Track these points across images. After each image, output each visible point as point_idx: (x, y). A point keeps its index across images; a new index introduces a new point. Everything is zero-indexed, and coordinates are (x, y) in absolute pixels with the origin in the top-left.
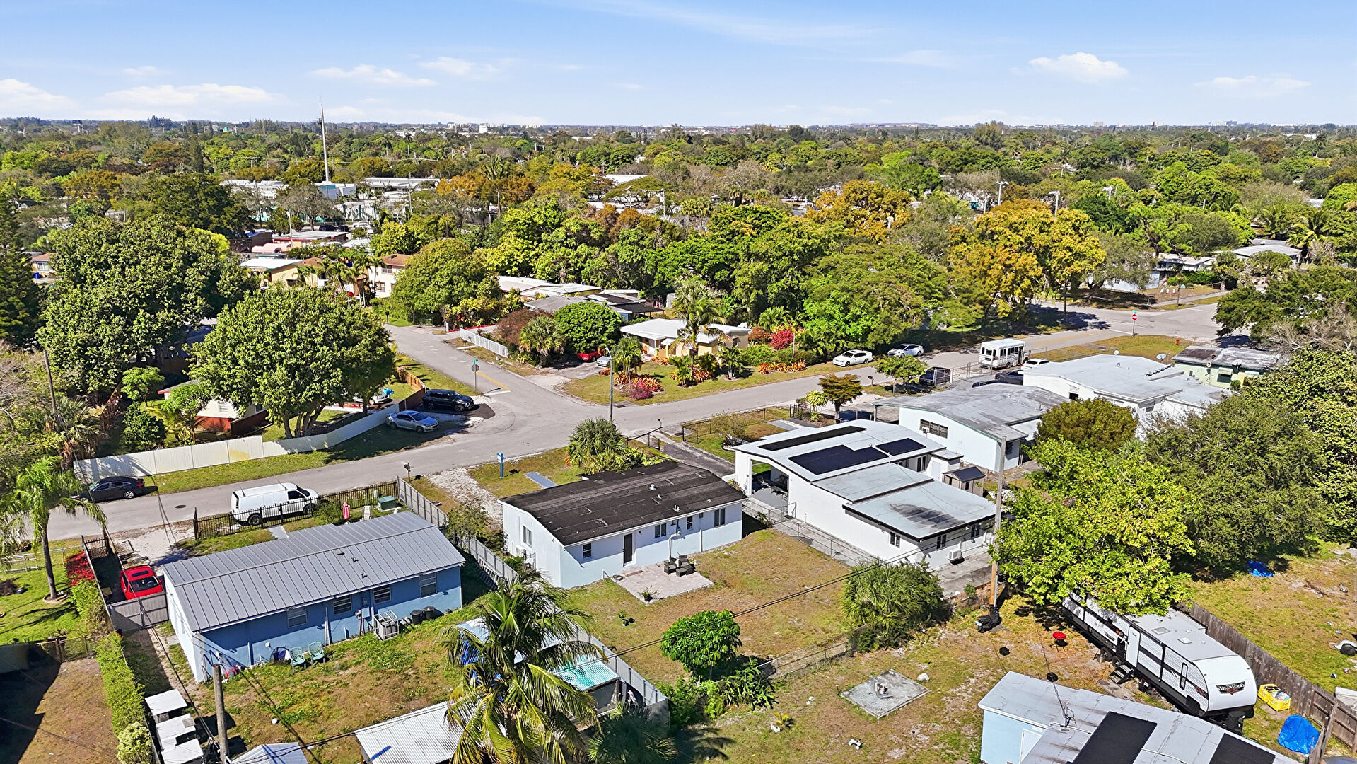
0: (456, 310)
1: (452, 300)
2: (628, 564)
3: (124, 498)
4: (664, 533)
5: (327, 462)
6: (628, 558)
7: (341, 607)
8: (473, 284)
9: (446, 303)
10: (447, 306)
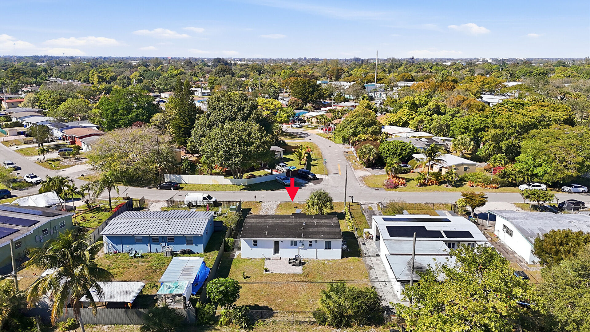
0: (355, 139)
1: (355, 134)
2: (277, 254)
3: (170, 189)
4: (296, 245)
5: (241, 190)
6: (276, 251)
7: (155, 240)
8: (366, 128)
9: (351, 135)
10: (352, 137)
